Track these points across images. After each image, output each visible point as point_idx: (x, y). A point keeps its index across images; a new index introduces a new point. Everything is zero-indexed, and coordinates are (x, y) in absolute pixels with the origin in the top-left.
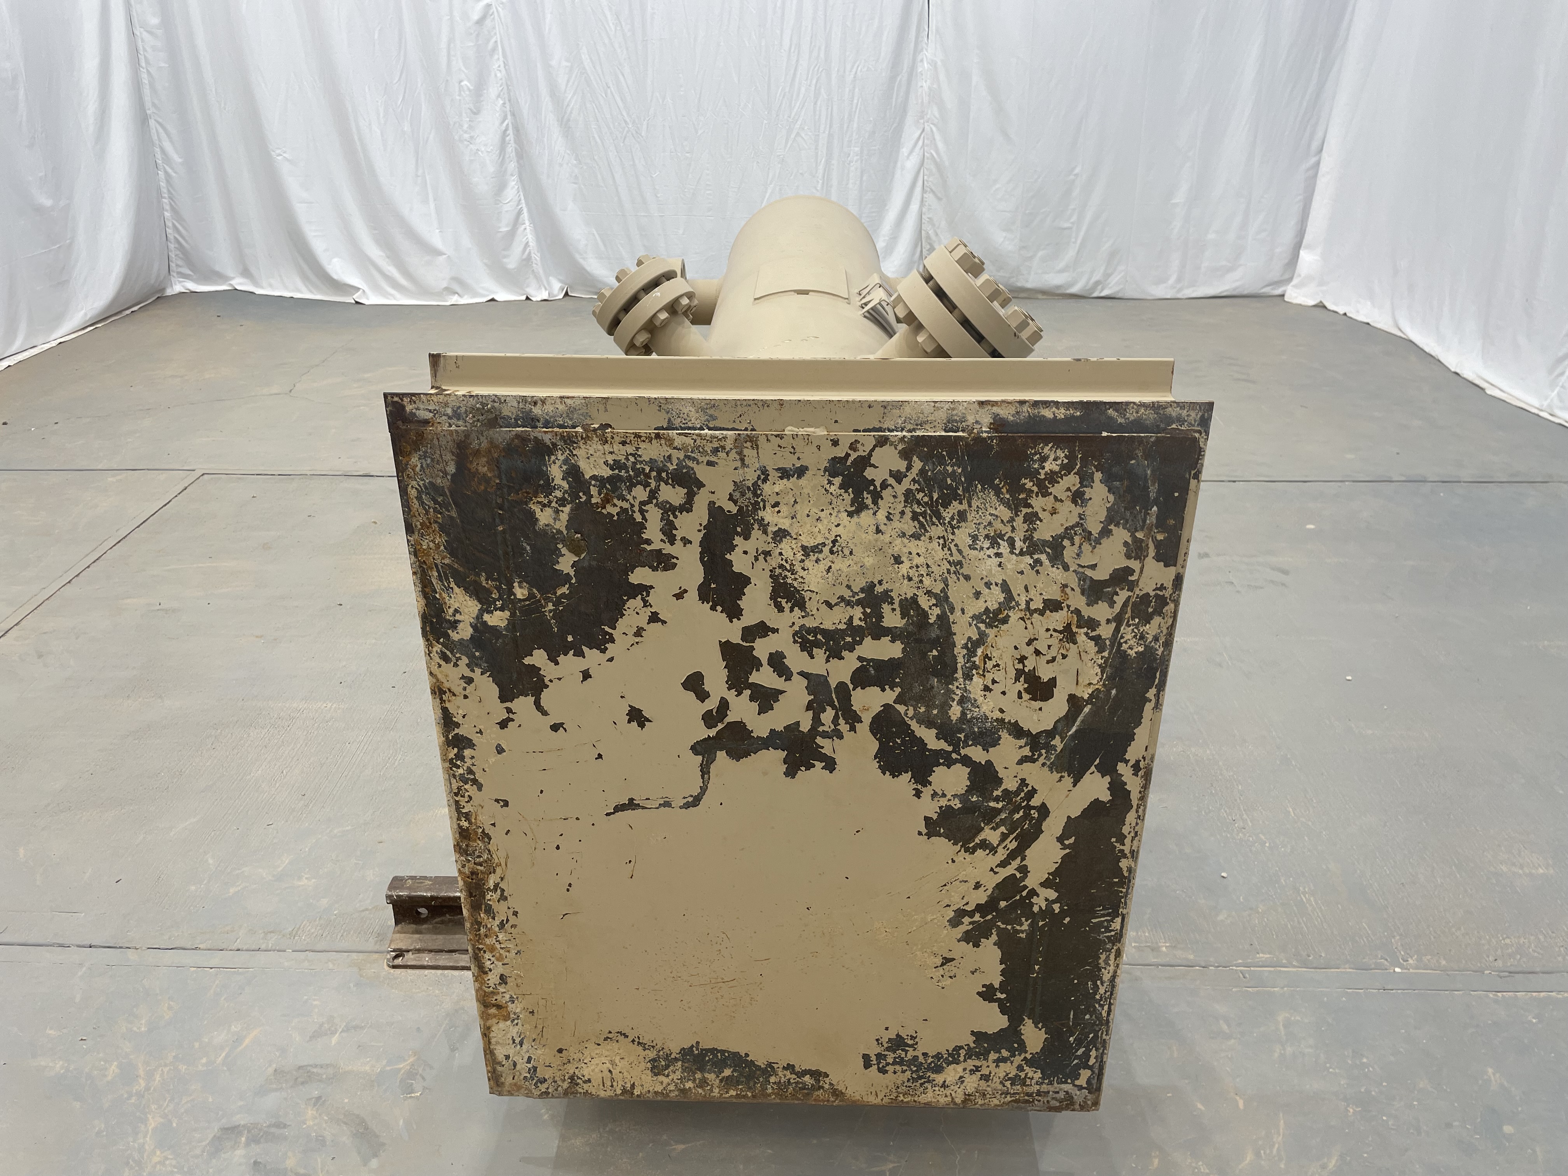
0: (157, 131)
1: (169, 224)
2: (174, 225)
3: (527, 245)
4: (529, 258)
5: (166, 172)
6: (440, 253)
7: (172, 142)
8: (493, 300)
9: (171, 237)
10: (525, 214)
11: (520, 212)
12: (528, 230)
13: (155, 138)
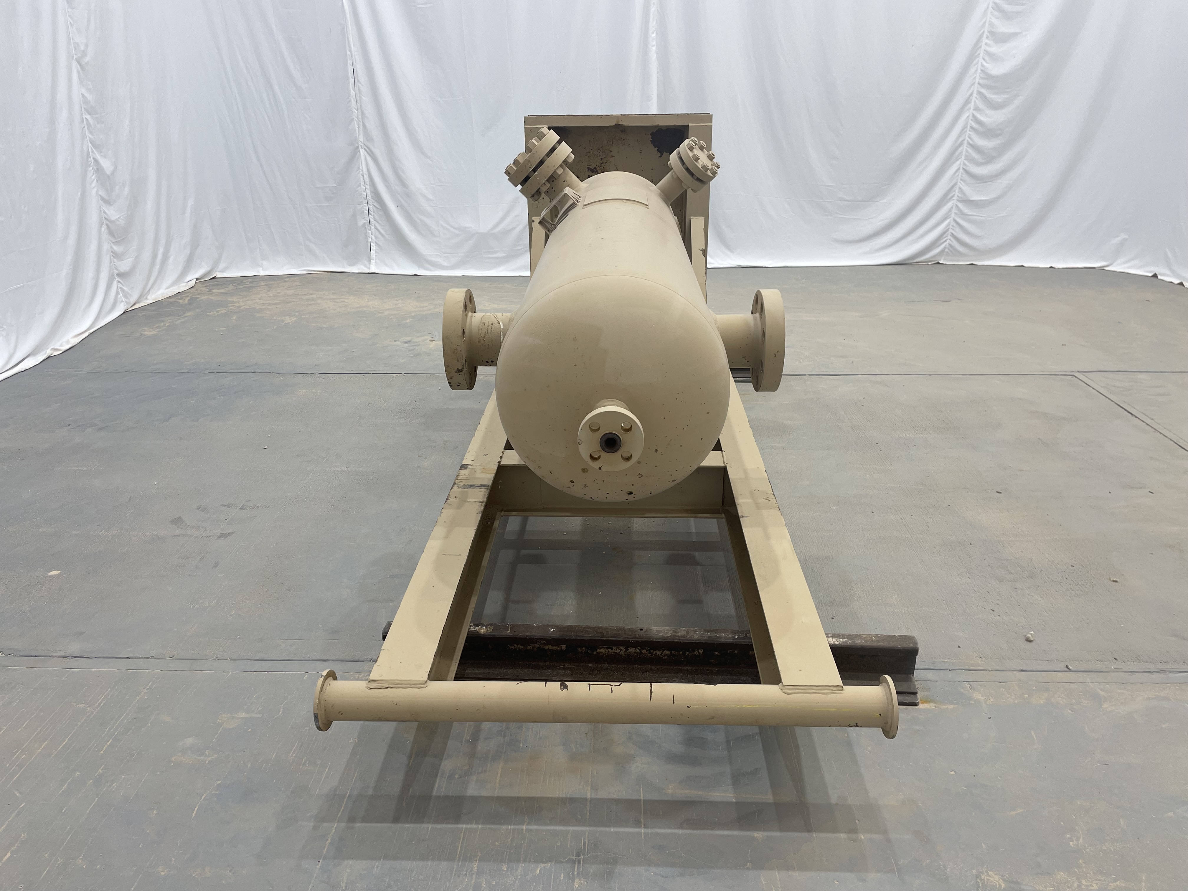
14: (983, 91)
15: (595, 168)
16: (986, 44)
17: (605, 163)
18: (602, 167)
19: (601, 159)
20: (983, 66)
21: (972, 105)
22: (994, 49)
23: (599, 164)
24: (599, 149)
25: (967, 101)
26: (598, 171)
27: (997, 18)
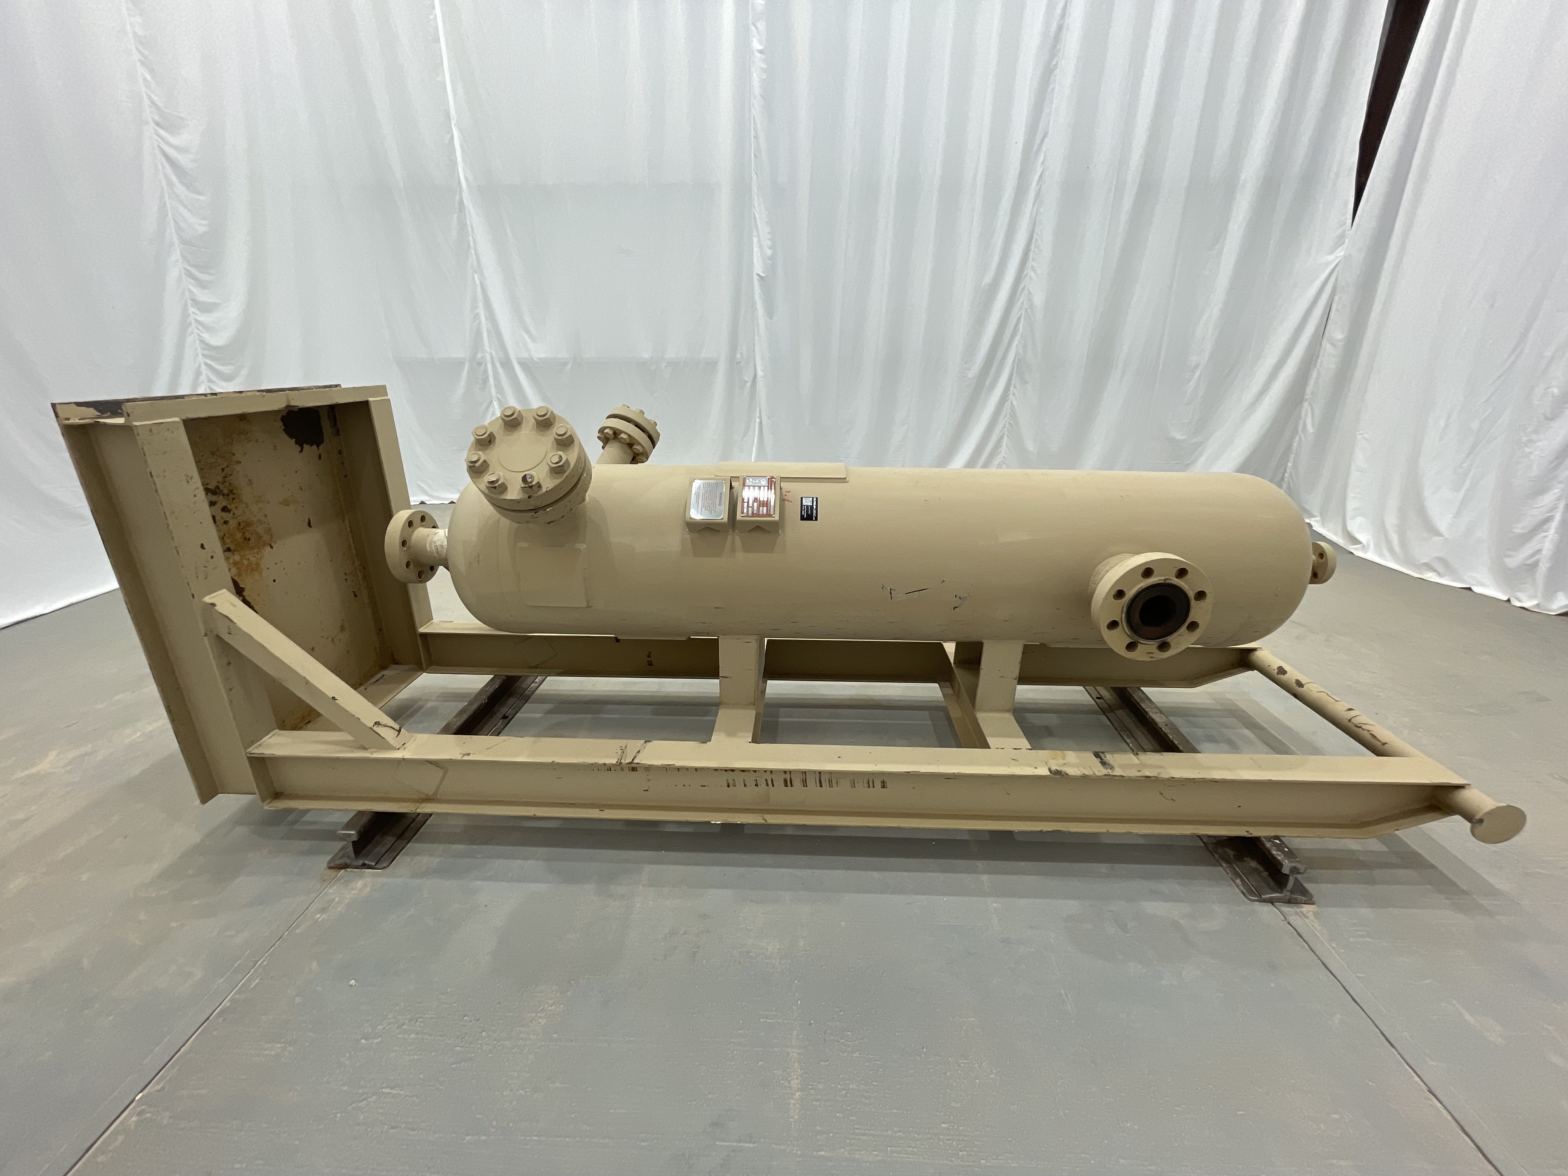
0: (1307, 409)
1: (1288, 471)
2: (1291, 472)
3: (1539, 551)
4: (1536, 564)
5: (1300, 438)
6: (1438, 534)
7: (1313, 417)
8: (1469, 589)
9: (1286, 479)
10: (1554, 524)
11: (1548, 520)
12: (1548, 540)
13: (1303, 414)
14: (209, 362)
15: (217, 487)
16: (194, 313)
17: (230, 475)
18: (227, 484)
19: (223, 470)
20: (199, 335)
21: (203, 378)
22: (202, 318)
23: (220, 479)
24: (214, 454)
25: (198, 373)
26: (222, 491)
27: (194, 286)
